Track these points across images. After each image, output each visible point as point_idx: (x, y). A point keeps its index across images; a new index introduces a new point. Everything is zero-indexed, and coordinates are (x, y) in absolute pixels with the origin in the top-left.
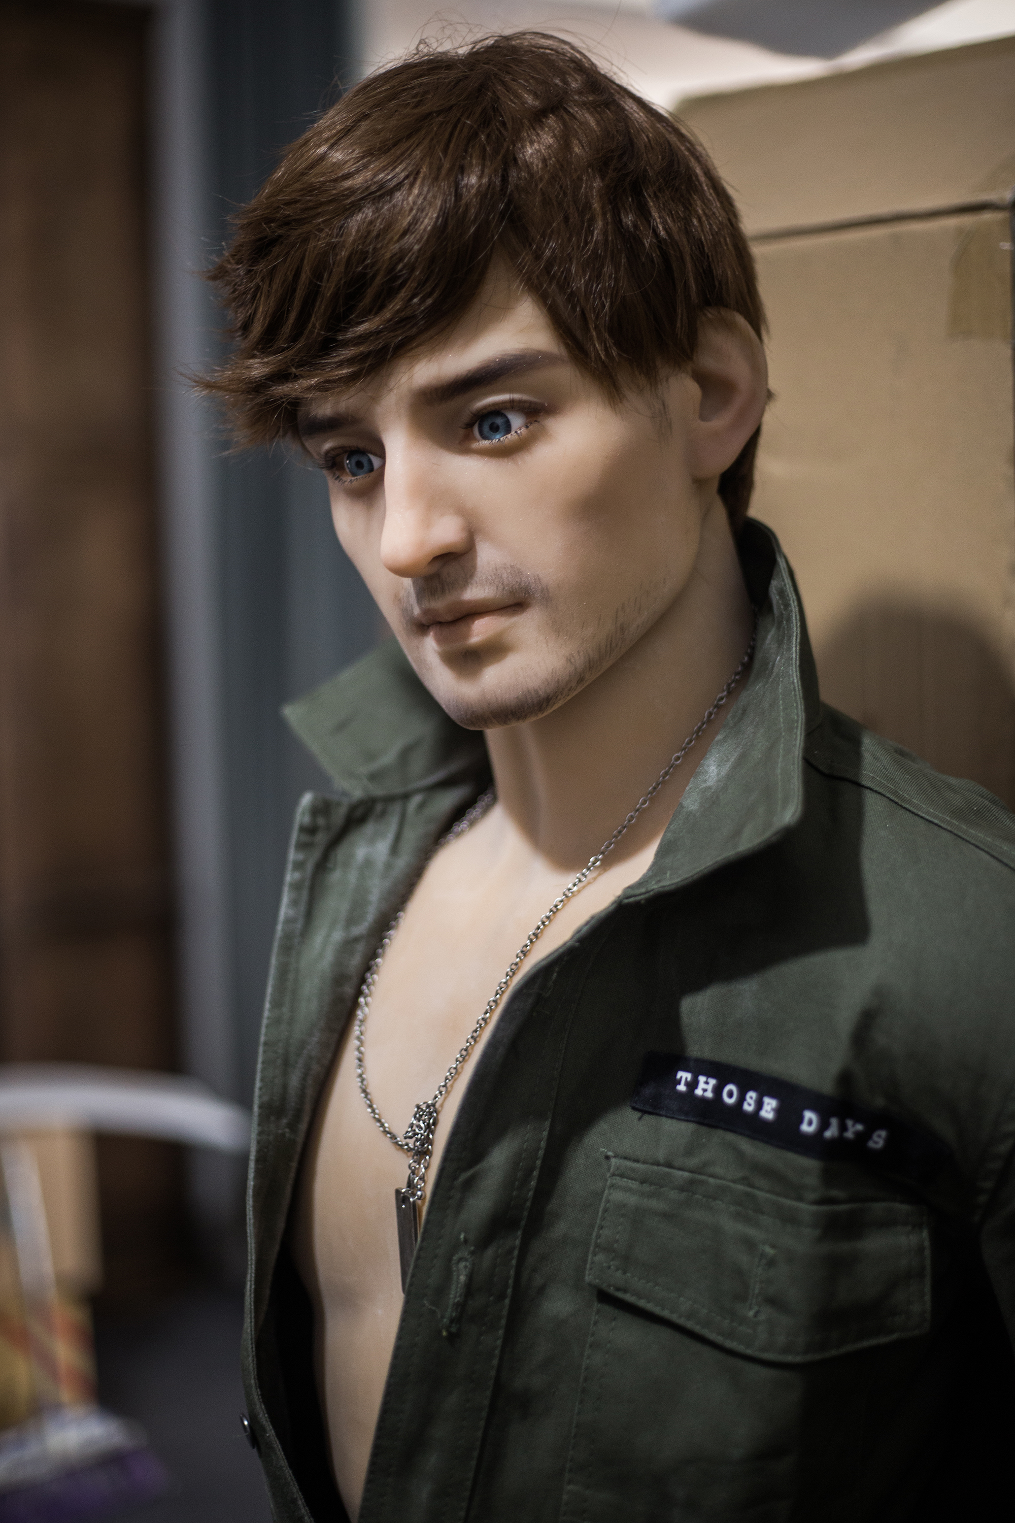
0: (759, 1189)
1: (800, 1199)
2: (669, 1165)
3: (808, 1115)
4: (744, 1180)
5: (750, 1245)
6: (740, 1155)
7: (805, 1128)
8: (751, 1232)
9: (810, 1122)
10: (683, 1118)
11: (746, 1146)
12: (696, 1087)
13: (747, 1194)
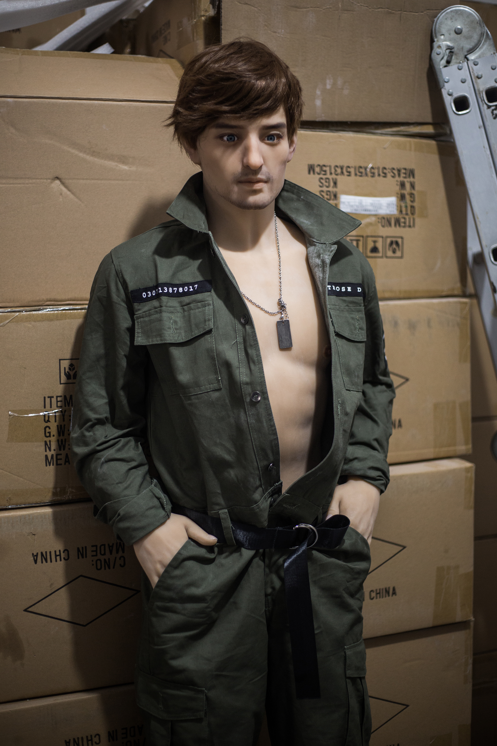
0: (350, 307)
1: (360, 306)
2: (335, 305)
3: (358, 288)
4: (347, 306)
5: (353, 318)
6: (344, 301)
7: (359, 291)
8: (352, 316)
9: (359, 290)
10: (333, 295)
11: (344, 298)
12: (333, 288)
13: (349, 308)
